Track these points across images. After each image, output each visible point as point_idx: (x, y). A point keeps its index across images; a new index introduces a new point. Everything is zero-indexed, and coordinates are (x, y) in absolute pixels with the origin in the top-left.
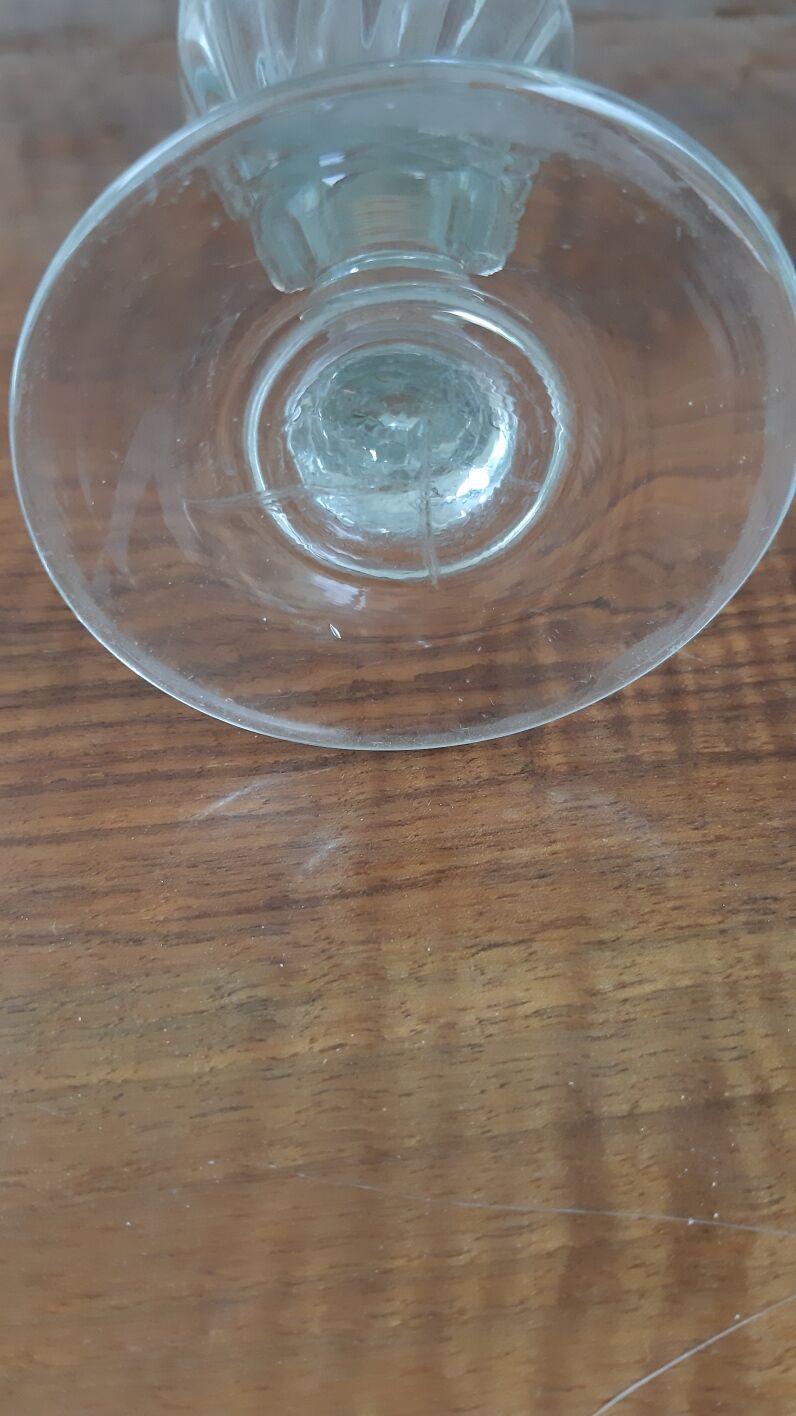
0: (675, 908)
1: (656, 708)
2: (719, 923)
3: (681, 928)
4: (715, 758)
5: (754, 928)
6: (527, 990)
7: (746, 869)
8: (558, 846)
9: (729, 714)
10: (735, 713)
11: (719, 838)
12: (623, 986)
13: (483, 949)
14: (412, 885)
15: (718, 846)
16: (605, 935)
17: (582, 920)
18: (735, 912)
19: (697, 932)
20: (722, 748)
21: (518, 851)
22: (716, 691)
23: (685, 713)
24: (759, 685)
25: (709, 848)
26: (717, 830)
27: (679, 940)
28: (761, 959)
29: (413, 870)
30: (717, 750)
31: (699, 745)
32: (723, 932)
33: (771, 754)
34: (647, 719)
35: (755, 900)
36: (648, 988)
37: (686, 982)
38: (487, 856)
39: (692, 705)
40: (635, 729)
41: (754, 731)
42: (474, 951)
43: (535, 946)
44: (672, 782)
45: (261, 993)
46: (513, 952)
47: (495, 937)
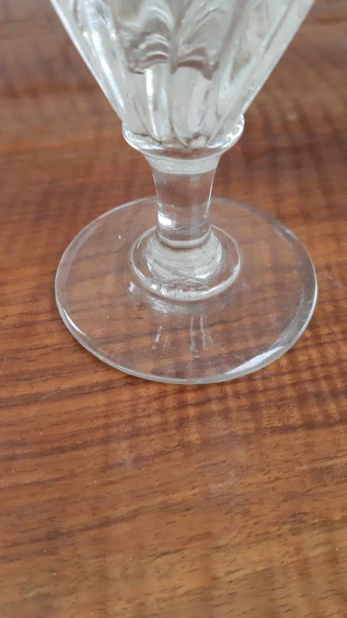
0: (255, 523)
1: (244, 402)
2: (278, 530)
3: (258, 535)
4: (274, 430)
5: (295, 532)
6: (181, 580)
7: (290, 496)
8: (196, 490)
9: (279, 404)
10: (283, 402)
11: (277, 479)
12: (229, 573)
13: (159, 557)
14: (122, 520)
15: (276, 484)
16: (221, 543)
17: (208, 535)
18: (285, 523)
19: (265, 537)
20: (277, 424)
21: (175, 495)
22: (273, 390)
23: (258, 404)
24: (294, 385)
25: (272, 485)
26: (275, 474)
27: (258, 542)
28: (298, 551)
29: (122, 510)
30: (275, 425)
31: (265, 423)
32: (280, 535)
33: (300, 426)
34: (240, 409)
35: (294, 515)
36: (241, 574)
37: (261, 568)
38: (160, 499)
39: (261, 399)
40: (234, 415)
41: (292, 413)
42: (153, 558)
43: (186, 552)
44: (252, 447)
45: (45, 590)
46: (175, 557)
47: (165, 549)
